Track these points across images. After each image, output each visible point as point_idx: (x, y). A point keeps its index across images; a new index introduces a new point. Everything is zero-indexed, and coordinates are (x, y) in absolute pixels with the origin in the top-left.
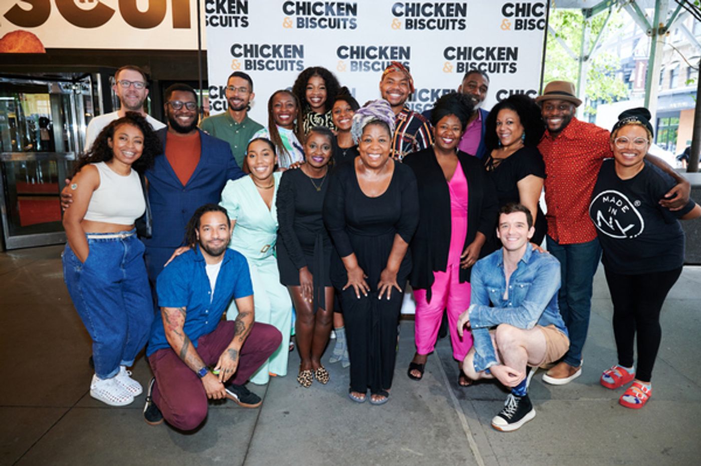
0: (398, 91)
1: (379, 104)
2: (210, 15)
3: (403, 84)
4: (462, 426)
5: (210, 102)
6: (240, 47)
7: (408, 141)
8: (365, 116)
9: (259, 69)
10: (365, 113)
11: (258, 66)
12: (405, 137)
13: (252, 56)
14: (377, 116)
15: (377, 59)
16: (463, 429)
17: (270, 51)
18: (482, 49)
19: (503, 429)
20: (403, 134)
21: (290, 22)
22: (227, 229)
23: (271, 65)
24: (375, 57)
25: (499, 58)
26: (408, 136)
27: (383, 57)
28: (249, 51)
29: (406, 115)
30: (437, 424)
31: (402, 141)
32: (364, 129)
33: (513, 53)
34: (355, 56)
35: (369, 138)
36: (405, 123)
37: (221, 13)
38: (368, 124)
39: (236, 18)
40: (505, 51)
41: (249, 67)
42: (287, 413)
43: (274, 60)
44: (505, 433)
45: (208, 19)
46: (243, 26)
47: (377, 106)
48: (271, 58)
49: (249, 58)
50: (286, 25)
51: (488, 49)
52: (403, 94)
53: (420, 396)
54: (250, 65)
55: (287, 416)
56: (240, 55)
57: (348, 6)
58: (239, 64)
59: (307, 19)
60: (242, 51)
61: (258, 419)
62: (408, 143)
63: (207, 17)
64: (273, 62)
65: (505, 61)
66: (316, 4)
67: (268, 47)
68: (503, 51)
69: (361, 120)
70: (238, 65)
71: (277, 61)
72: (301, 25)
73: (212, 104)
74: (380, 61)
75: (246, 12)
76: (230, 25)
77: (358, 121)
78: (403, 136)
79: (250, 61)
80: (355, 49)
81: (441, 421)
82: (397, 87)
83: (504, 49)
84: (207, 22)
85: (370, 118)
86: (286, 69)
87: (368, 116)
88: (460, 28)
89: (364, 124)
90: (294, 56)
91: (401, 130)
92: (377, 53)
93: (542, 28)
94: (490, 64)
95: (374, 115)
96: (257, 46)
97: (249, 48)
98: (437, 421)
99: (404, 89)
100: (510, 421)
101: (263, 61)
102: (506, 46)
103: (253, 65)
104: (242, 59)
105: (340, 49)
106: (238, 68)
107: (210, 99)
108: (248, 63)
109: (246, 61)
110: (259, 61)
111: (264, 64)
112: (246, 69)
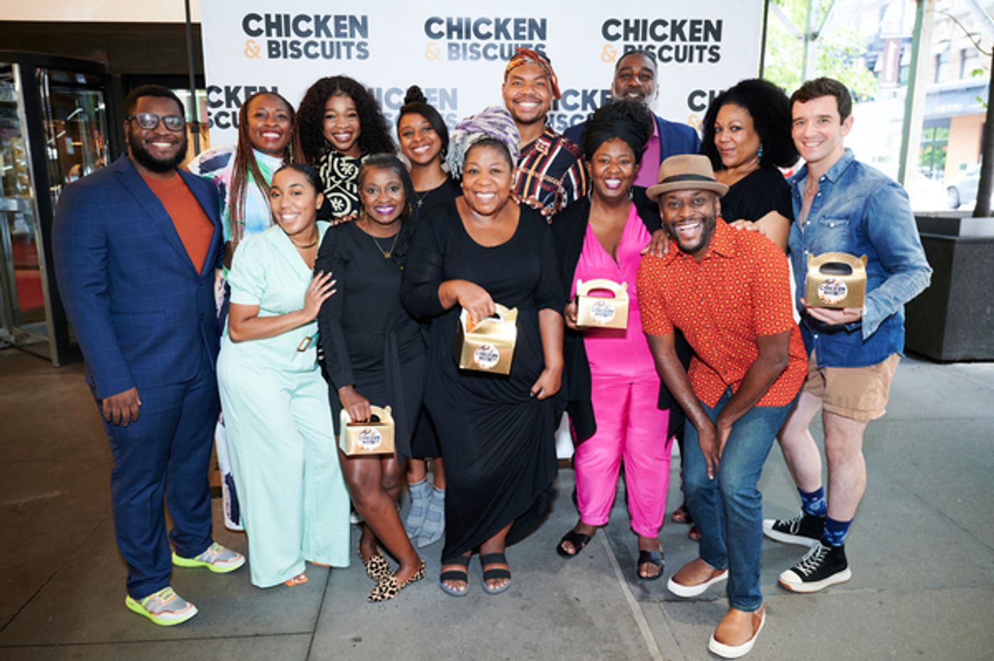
0: (532, 98)
1: (491, 114)
3: (539, 84)
4: (647, 648)
5: (210, 114)
6: (258, 18)
7: (548, 188)
8: (469, 133)
9: (292, 56)
10: (469, 129)
11: (290, 52)
12: (544, 181)
13: (279, 34)
14: (486, 134)
15: (492, 40)
16: (649, 654)
17: (311, 26)
18: (664, 23)
20: (542, 176)
23: (312, 50)
24: (488, 35)
25: (693, 38)
26: (550, 179)
27: (502, 35)
28: (274, 25)
29: (548, 145)
30: (606, 647)
31: (538, 189)
32: (467, 155)
33: (715, 30)
34: (455, 34)
35: (475, 167)
36: (545, 159)
38: (474, 145)
40: (702, 27)
41: (274, 53)
42: (358, 640)
43: (318, 40)
47: (487, 117)
48: (312, 38)
49: (274, 37)
51: (674, 22)
52: (540, 102)
53: (577, 599)
54: (277, 49)
55: (358, 644)
56: (259, 32)
58: (258, 48)
60: (262, 25)
62: (548, 192)
64: (315, 44)
65: (702, 43)
67: (307, 19)
68: (698, 27)
69: (463, 139)
70: (255, 50)
71: (323, 43)
73: (212, 117)
74: (497, 43)
77: (458, 141)
78: (541, 180)
79: (277, 43)
80: (455, 23)
81: (612, 642)
82: (529, 91)
83: (699, 22)
85: (476, 136)
86: (339, 57)
87: (474, 132)
89: (468, 145)
90: (352, 35)
91: (538, 170)
92: (491, 29)
94: (677, 47)
95: (483, 131)
96: (287, 17)
97: (273, 20)
98: (606, 641)
99: (543, 94)
101: (298, 43)
102: (703, 18)
103: (281, 49)
104: (263, 40)
105: (429, 23)
106: (256, 55)
107: (210, 109)
108: (274, 46)
109: (270, 43)
110: (293, 43)
111: (301, 47)
112: (271, 56)
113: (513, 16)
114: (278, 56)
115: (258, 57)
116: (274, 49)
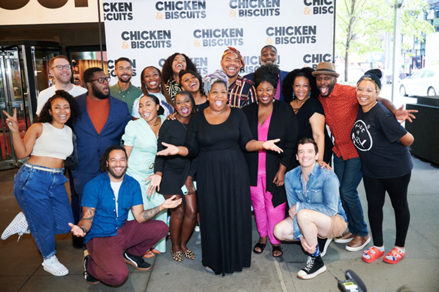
0: (234, 66)
1: (220, 72)
2: (107, 13)
3: (236, 61)
4: (278, 277)
5: (109, 71)
6: (127, 33)
7: (243, 99)
8: (212, 78)
9: (141, 47)
10: (212, 77)
11: (140, 46)
12: (241, 97)
13: (136, 39)
14: (220, 79)
15: (221, 38)
16: (279, 279)
17: (148, 35)
18: (292, 28)
19: (304, 277)
20: (240, 95)
21: (161, 15)
22: (126, 160)
23: (149, 45)
24: (219, 36)
25: (304, 34)
26: (244, 96)
27: (225, 35)
28: (134, 36)
29: (241, 82)
30: (263, 277)
31: (239, 100)
32: (212, 86)
33: (313, 30)
34: (206, 36)
35: (216, 91)
36: (240, 88)
37: (114, 12)
38: (215, 82)
39: (124, 14)
40: (308, 29)
41: (134, 46)
42: (168, 274)
43: (151, 41)
44: (305, 280)
45: (106, 16)
46: (129, 19)
47: (219, 73)
48: (149, 40)
49: (134, 40)
50: (158, 17)
51: (296, 27)
52: (237, 68)
53: (254, 262)
54: (135, 45)
55: (168, 275)
56: (128, 39)
57: (200, 3)
58: (128, 45)
59: (172, 13)
60: (129, 36)
61: (150, 277)
62: (243, 101)
63: (105, 14)
64: (150, 42)
65: (308, 35)
66: (178, 3)
67: (147, 33)
68: (306, 29)
69: (211, 80)
70: (126, 45)
71: (153, 42)
72: (168, 17)
73: (110, 72)
74: (223, 39)
75: (131, 10)
76: (121, 19)
77: (209, 81)
79: (135, 43)
80: (206, 31)
81: (265, 275)
83: (307, 27)
84: (105, 17)
85: (216, 79)
86: (159, 47)
87: (214, 78)
88: (276, 15)
89: (212, 83)
90: (165, 38)
91: (238, 93)
92: (220, 33)
93: (332, 12)
94: (298, 38)
95: (218, 77)
96: (139, 32)
97: (133, 33)
98: (263, 275)
99: (238, 65)
100: (308, 273)
101: (143, 42)
102: (308, 25)
103: (137, 45)
104: (129, 41)
105: (195, 32)
106: (127, 47)
107: (109, 69)
108: (134, 44)
109: (132, 43)
110: (141, 42)
111: (144, 44)
112: (133, 47)
113: (229, 28)
114: (135, 47)
115: (128, 48)
116: (134, 45)
